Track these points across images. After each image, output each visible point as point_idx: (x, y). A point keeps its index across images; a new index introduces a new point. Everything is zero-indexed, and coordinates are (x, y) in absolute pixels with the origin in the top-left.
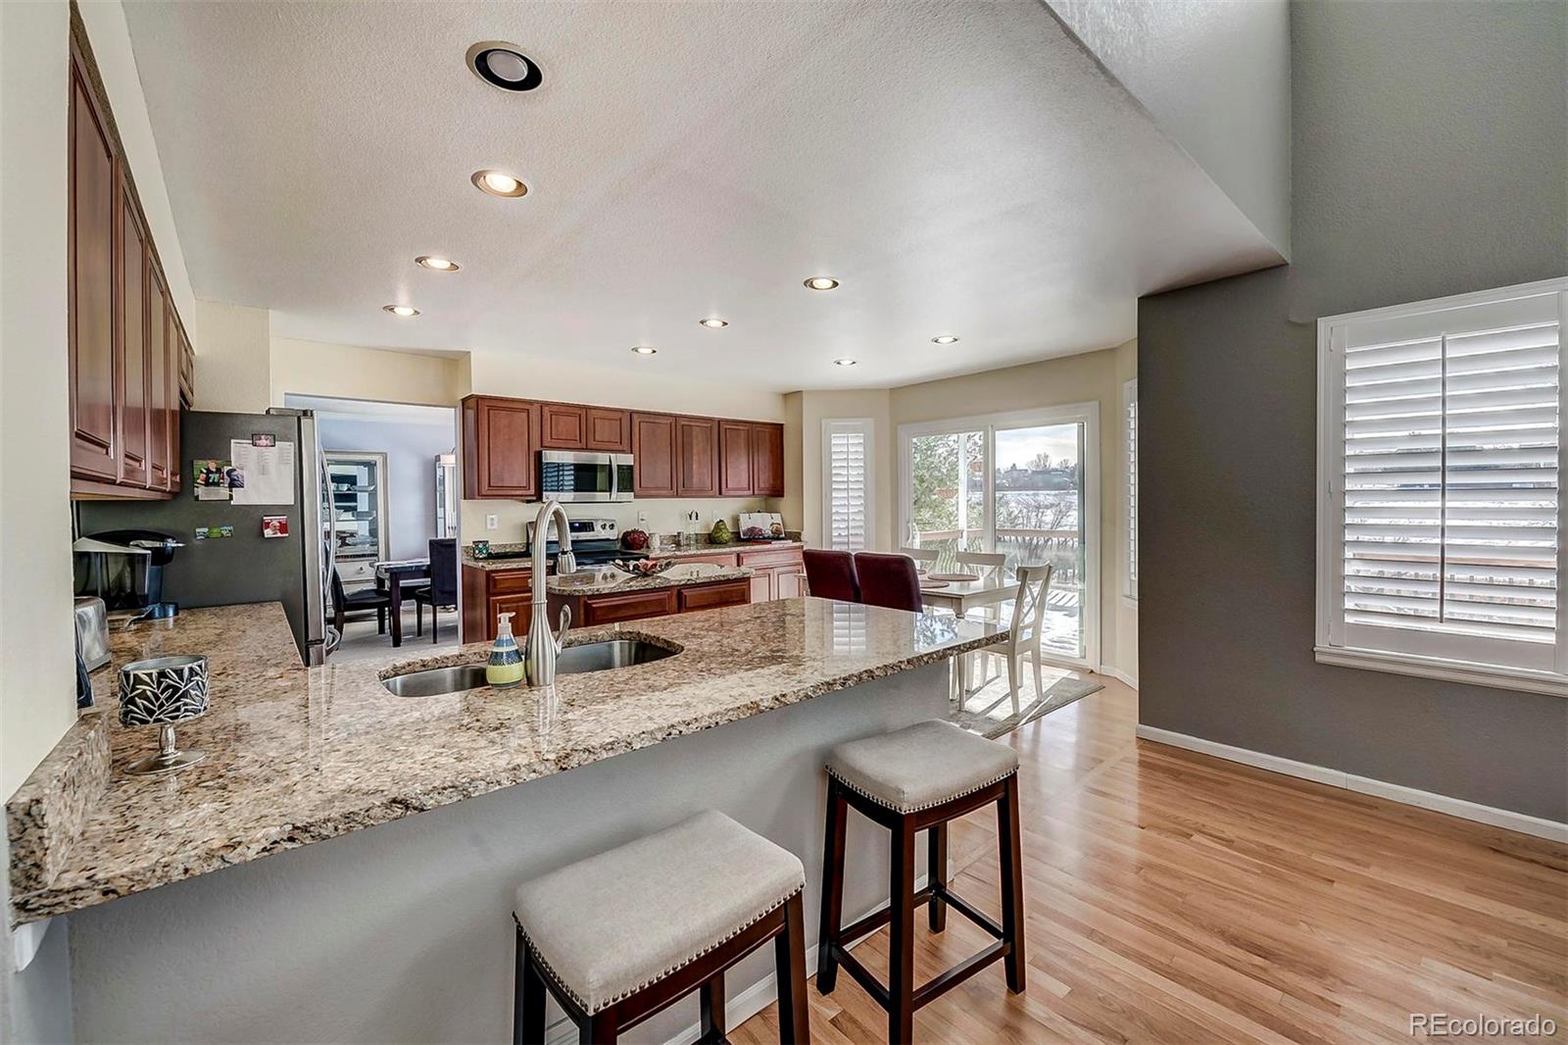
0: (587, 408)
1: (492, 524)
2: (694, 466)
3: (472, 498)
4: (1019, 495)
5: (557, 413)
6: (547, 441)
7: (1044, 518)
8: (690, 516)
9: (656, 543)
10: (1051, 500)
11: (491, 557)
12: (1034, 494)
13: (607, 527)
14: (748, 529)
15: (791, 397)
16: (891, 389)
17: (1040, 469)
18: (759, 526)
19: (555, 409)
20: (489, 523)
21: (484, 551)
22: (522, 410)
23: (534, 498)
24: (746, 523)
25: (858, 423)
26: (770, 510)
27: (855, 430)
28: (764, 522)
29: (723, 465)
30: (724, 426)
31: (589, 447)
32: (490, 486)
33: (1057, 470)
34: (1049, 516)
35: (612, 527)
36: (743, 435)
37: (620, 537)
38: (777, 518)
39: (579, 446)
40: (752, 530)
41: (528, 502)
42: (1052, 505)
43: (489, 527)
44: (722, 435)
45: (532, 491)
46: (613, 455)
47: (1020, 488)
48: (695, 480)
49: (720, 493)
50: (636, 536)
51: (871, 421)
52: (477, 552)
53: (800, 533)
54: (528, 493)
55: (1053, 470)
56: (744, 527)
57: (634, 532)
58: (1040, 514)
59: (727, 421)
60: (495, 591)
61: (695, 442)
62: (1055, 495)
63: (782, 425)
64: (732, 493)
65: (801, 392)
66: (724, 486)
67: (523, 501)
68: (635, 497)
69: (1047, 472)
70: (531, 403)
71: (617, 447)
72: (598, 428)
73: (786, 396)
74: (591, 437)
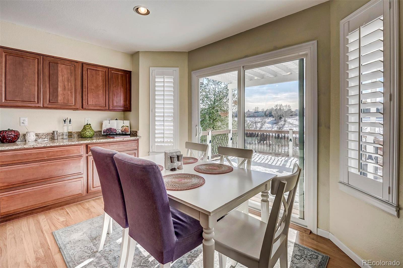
2: (60, 89)
4: (250, 119)
7: (258, 126)
8: (65, 121)
10: (259, 120)
12: (254, 119)
14: (107, 129)
15: (136, 56)
16: (189, 52)
17: (256, 111)
18: (114, 127)
24: (106, 125)
25: (170, 70)
27: (168, 74)
28: (119, 125)
29: (85, 90)
30: (86, 67)
33: (261, 112)
34: (259, 125)
38: (127, 123)
40: (111, 129)
42: (259, 122)
44: (85, 72)
47: (250, 117)
48: (60, 98)
49: (82, 107)
51: (177, 69)
53: (137, 132)
55: (260, 112)
56: (104, 128)
57: (10, 131)
58: (256, 124)
59: (89, 64)
62: (261, 119)
63: (131, 72)
64: (90, 108)
65: (139, 51)
66: (86, 104)
69: (257, 112)
73: (133, 56)
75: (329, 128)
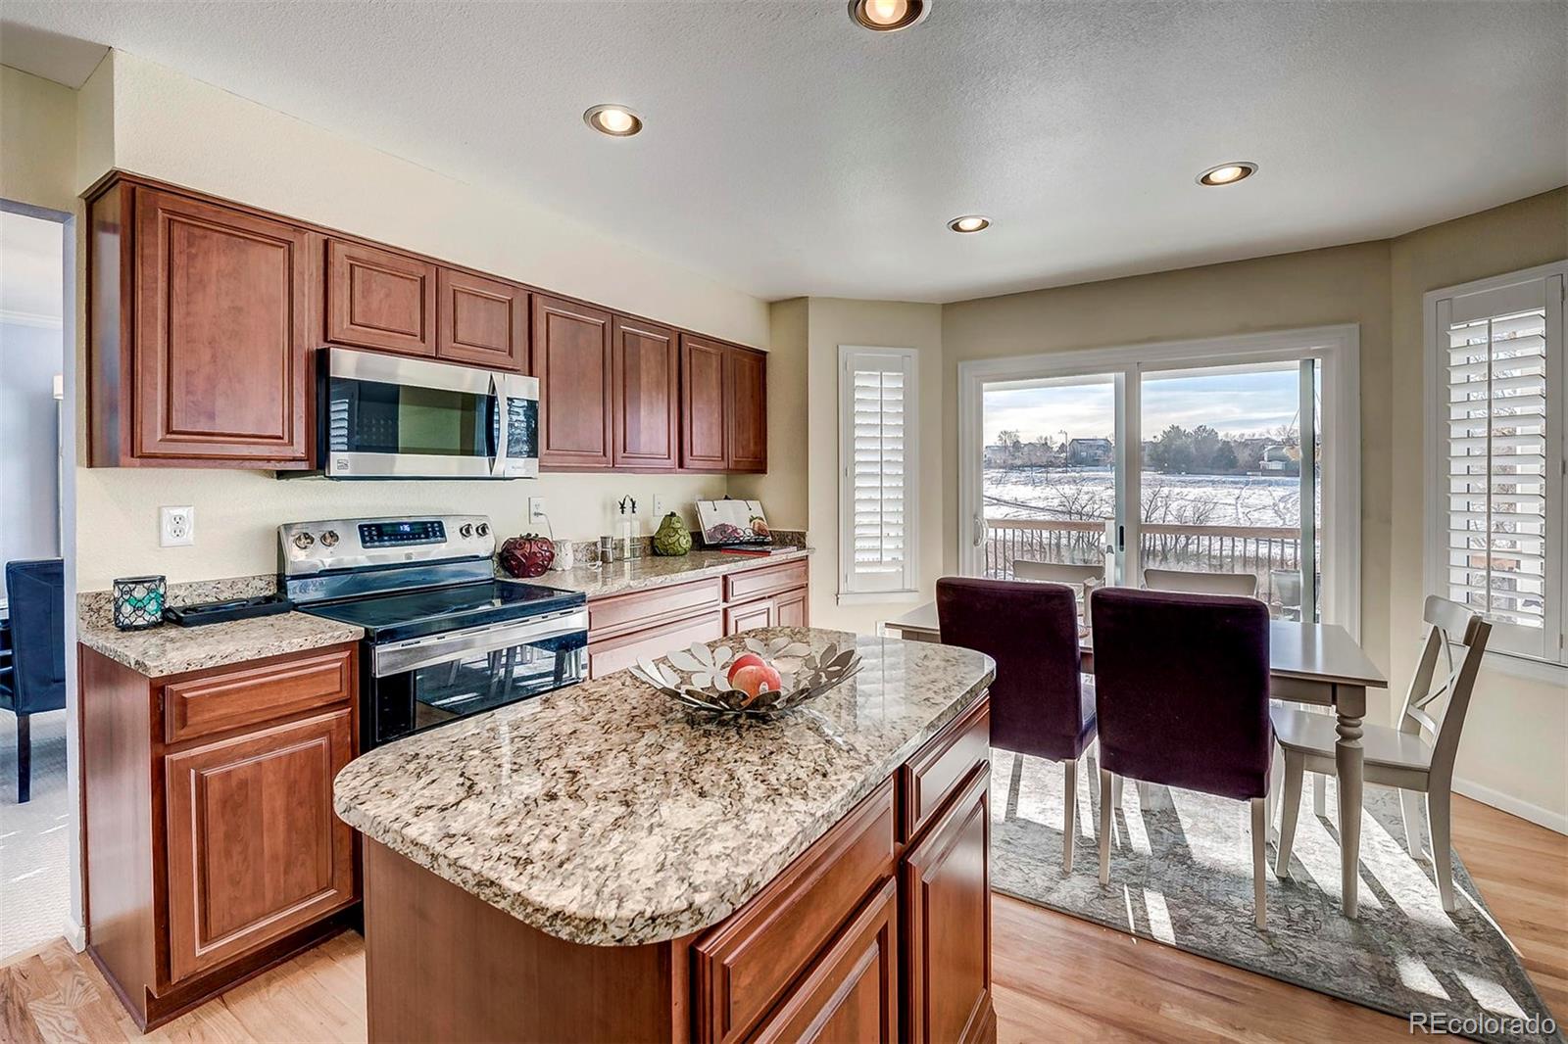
0: (440, 267)
1: (178, 532)
3: (112, 462)
5: (370, 266)
6: (340, 327)
8: (622, 507)
9: (566, 559)
11: (173, 618)
13: (473, 531)
14: (715, 529)
15: (788, 308)
16: (943, 305)
18: (731, 521)
19: (361, 253)
20: (168, 528)
21: (152, 606)
22: (276, 242)
23: (303, 466)
24: (709, 518)
25: (895, 354)
26: (747, 496)
27: (892, 367)
28: (736, 516)
29: (686, 413)
30: (688, 344)
31: (443, 353)
32: (169, 431)
35: (483, 530)
36: (715, 362)
37: (499, 550)
38: (757, 509)
39: (420, 348)
40: (722, 528)
41: (281, 475)
43: (168, 538)
44: (686, 360)
45: (299, 448)
46: (498, 376)
48: (643, 439)
49: (681, 465)
50: (535, 549)
51: (914, 352)
52: (127, 609)
53: (804, 535)
54: (288, 452)
56: (707, 525)
57: (528, 539)
59: (694, 336)
60: (183, 734)
61: (643, 366)
63: (765, 353)
64: (697, 464)
65: (805, 298)
66: (687, 453)
67: (268, 473)
68: (542, 468)
70: (300, 227)
71: (502, 359)
72: (462, 314)
73: (773, 306)
74: (446, 332)
75: (1389, 521)
